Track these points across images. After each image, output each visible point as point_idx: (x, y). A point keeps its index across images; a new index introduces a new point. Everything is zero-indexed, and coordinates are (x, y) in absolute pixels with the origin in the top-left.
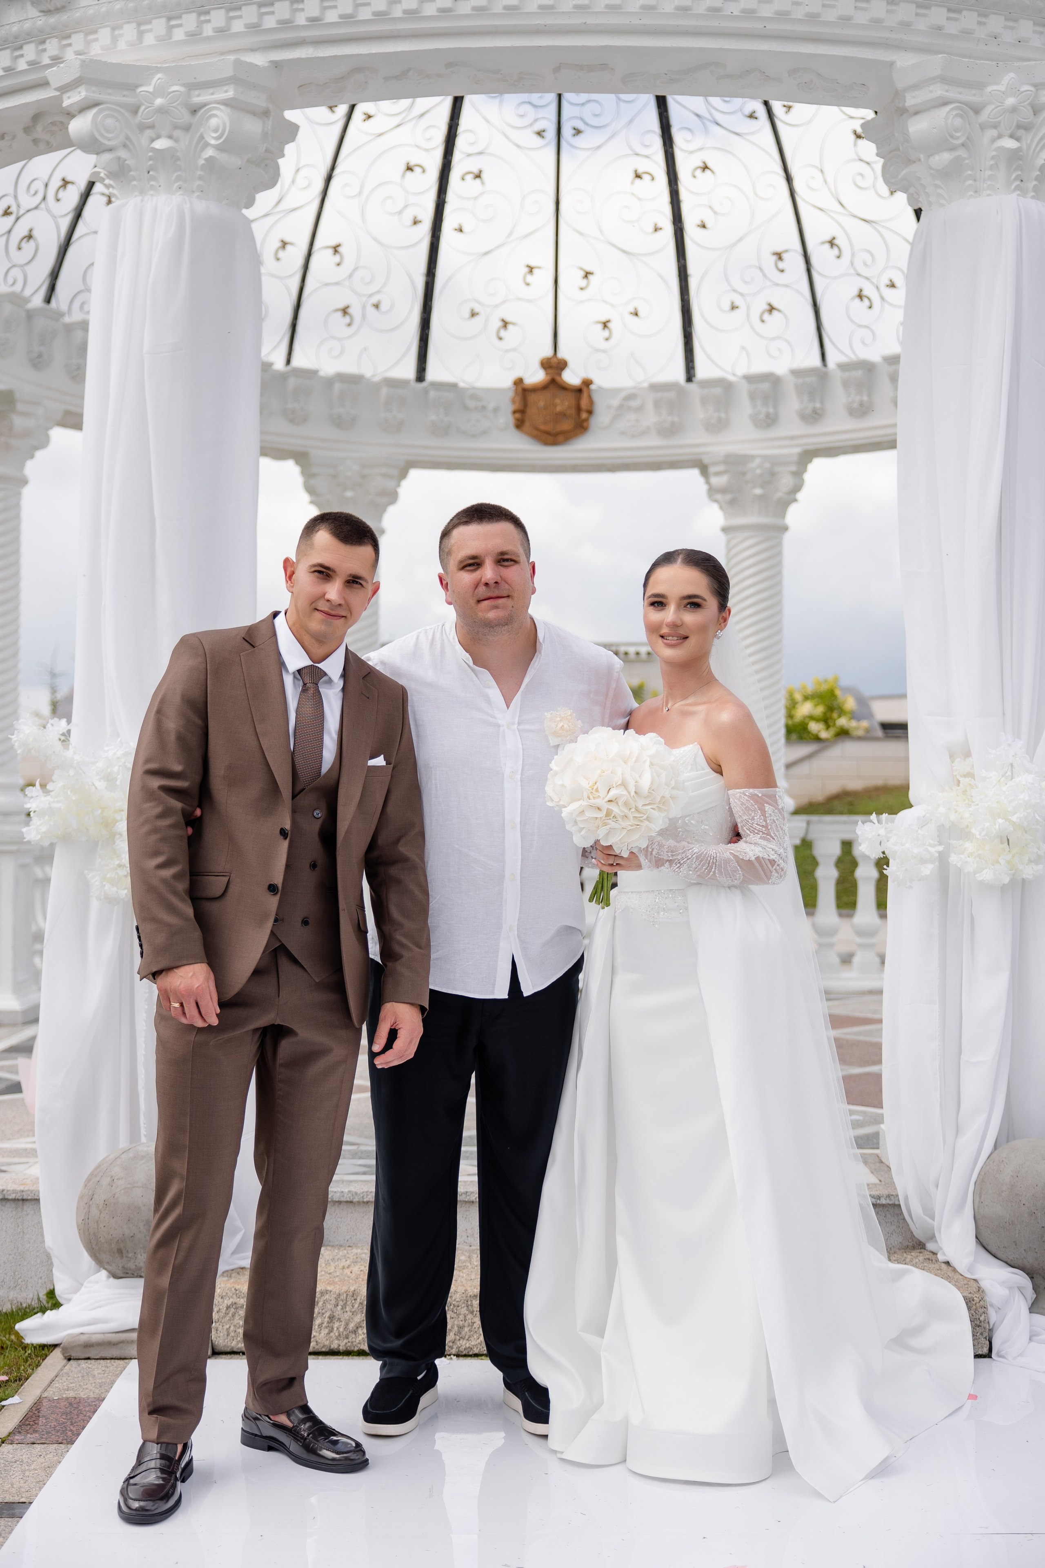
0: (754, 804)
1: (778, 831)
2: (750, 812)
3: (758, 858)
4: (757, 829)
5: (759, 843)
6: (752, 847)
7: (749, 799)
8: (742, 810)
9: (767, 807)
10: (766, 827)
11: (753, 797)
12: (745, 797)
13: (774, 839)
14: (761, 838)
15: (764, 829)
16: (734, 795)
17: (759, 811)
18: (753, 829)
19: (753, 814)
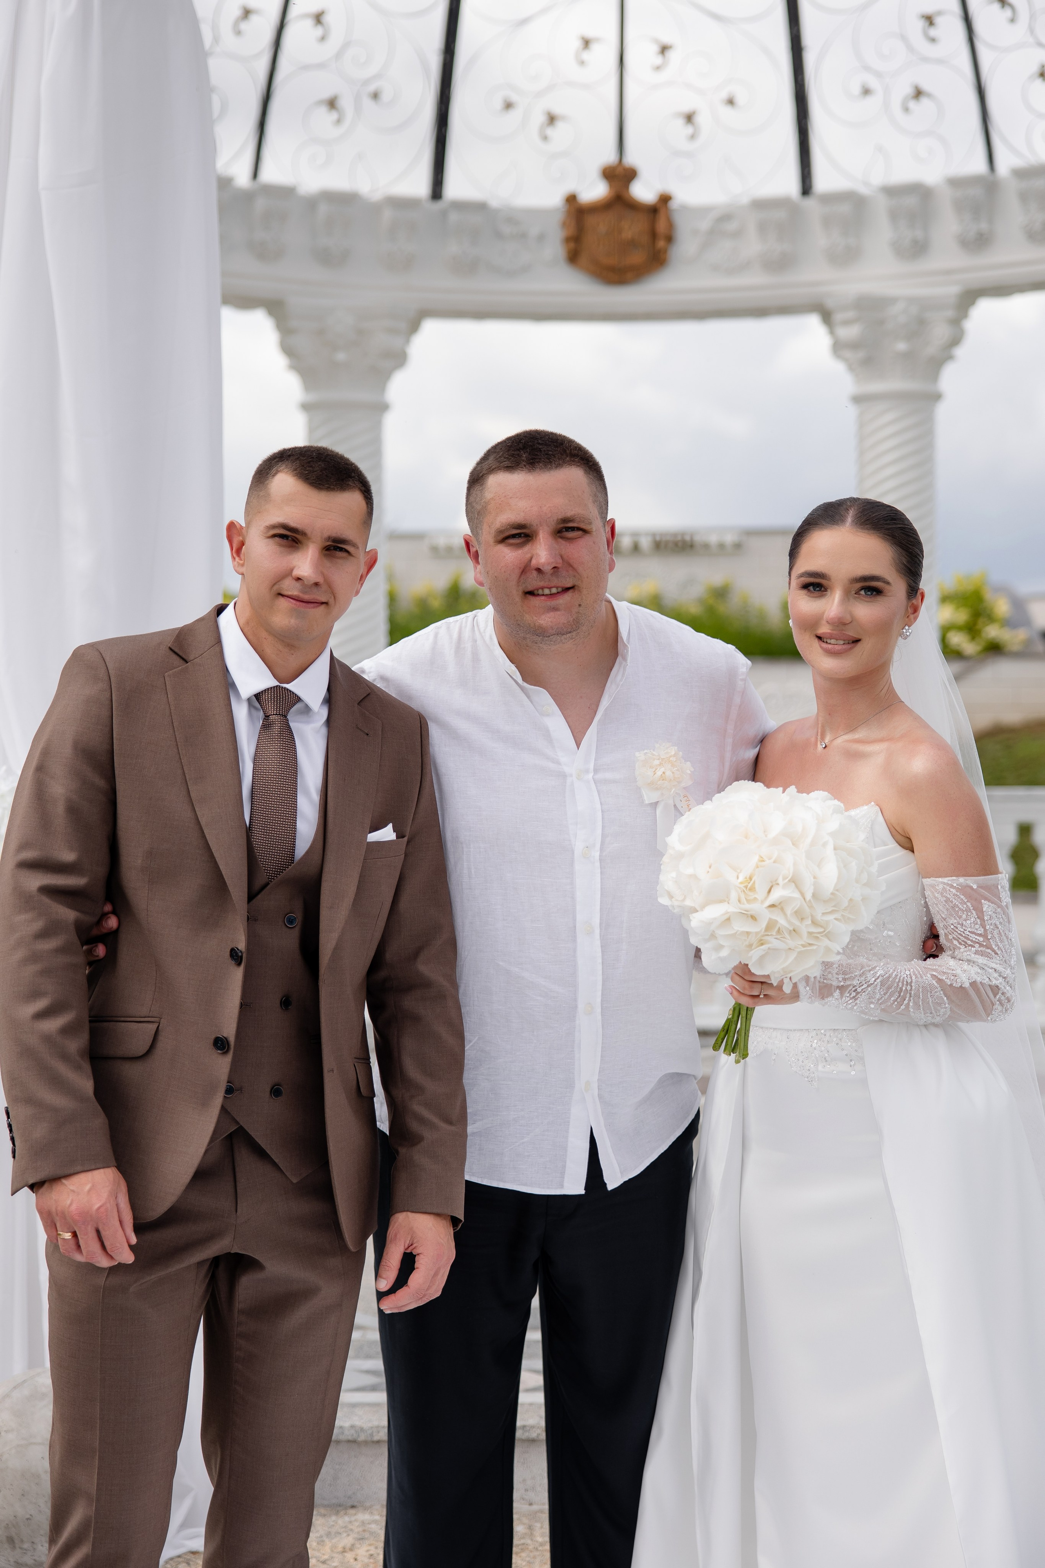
0: (966, 901)
1: (1002, 941)
2: (960, 913)
3: (973, 984)
4: (971, 938)
5: (975, 960)
6: (966, 966)
7: (958, 894)
8: (947, 910)
9: (986, 906)
10: (984, 936)
11: (964, 890)
12: (952, 890)
13: (996, 953)
14: (976, 953)
15: (981, 939)
16: (933, 886)
17: (974, 912)
18: (963, 939)
19: (964, 916)
